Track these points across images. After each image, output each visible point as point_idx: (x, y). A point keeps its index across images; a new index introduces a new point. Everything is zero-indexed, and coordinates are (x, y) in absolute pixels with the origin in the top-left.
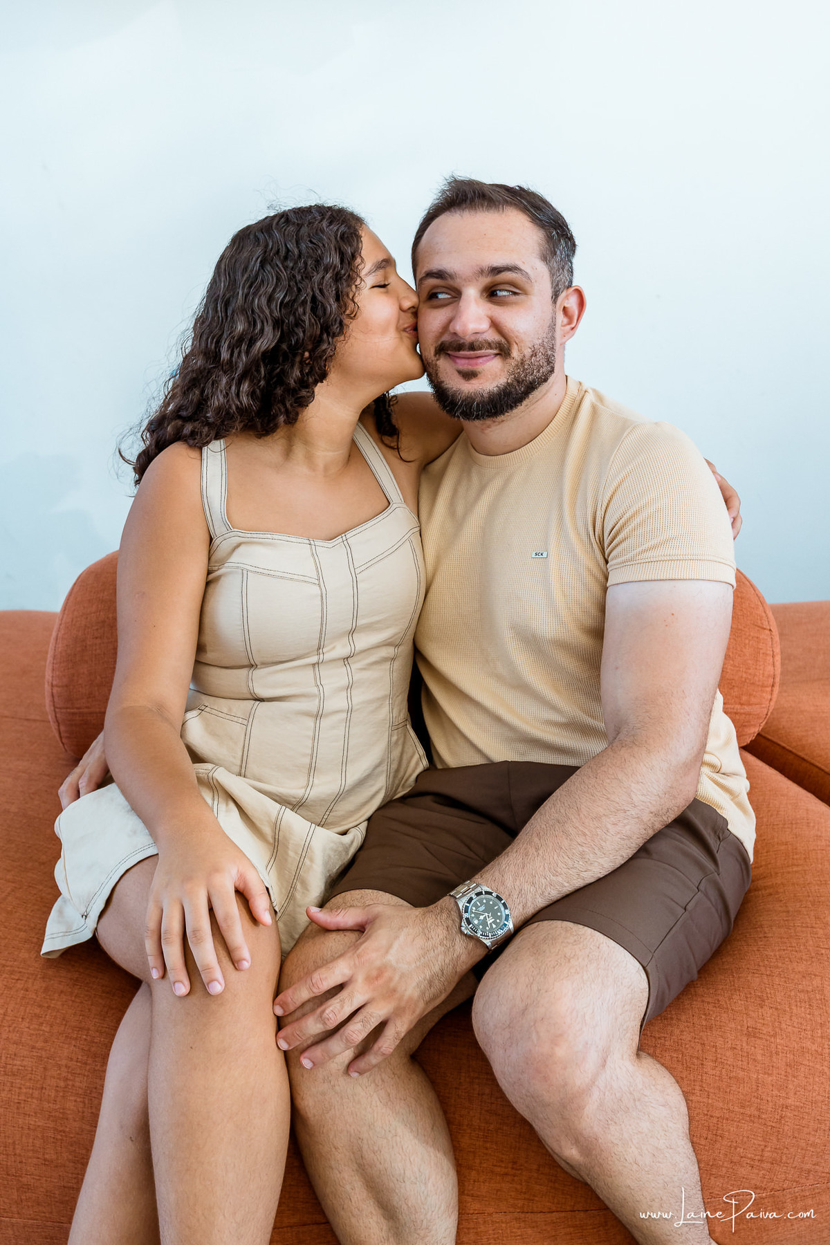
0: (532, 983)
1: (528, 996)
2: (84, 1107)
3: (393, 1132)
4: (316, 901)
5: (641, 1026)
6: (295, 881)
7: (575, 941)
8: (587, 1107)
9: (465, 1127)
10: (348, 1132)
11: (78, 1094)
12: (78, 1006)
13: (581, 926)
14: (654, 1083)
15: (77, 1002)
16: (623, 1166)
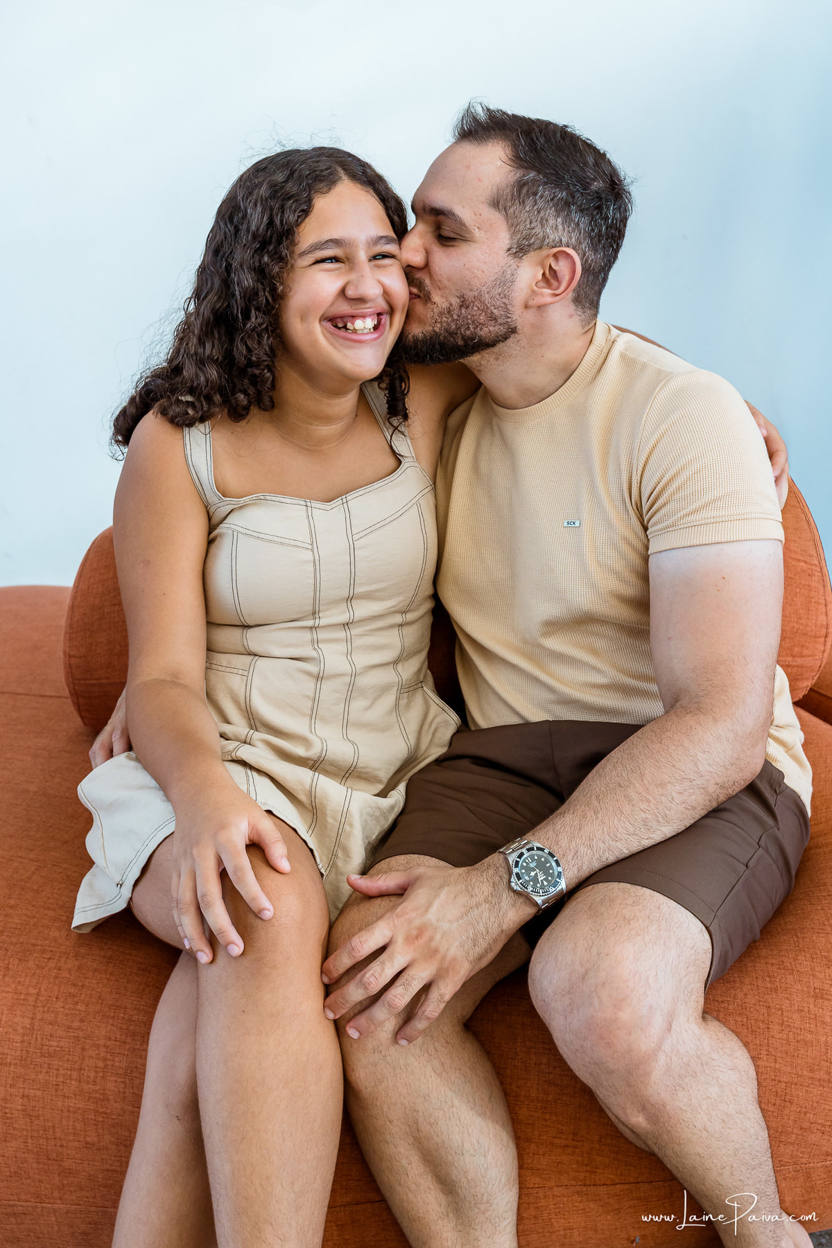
0: (591, 947)
1: (588, 961)
2: (125, 1087)
3: (450, 1103)
4: (358, 868)
5: (705, 988)
6: (336, 848)
7: (634, 902)
8: (654, 1073)
9: (522, 1099)
10: (402, 1104)
11: (118, 1074)
12: (114, 984)
13: (640, 887)
14: (721, 1046)
15: (111, 980)
16: (692, 1133)
